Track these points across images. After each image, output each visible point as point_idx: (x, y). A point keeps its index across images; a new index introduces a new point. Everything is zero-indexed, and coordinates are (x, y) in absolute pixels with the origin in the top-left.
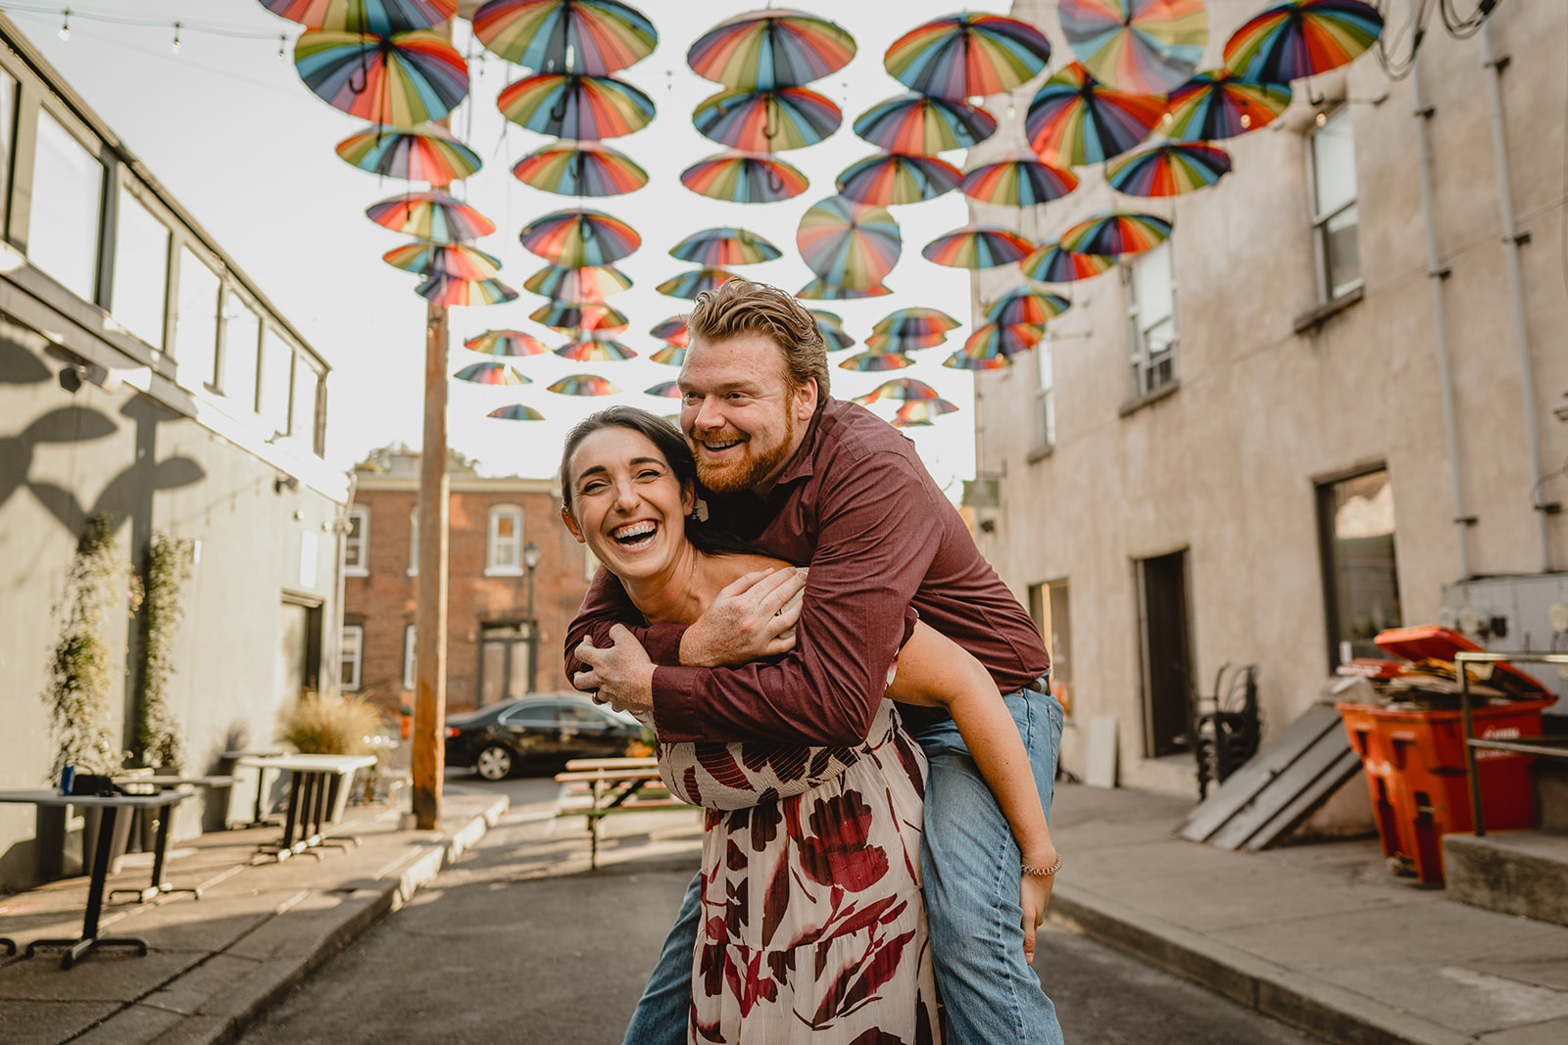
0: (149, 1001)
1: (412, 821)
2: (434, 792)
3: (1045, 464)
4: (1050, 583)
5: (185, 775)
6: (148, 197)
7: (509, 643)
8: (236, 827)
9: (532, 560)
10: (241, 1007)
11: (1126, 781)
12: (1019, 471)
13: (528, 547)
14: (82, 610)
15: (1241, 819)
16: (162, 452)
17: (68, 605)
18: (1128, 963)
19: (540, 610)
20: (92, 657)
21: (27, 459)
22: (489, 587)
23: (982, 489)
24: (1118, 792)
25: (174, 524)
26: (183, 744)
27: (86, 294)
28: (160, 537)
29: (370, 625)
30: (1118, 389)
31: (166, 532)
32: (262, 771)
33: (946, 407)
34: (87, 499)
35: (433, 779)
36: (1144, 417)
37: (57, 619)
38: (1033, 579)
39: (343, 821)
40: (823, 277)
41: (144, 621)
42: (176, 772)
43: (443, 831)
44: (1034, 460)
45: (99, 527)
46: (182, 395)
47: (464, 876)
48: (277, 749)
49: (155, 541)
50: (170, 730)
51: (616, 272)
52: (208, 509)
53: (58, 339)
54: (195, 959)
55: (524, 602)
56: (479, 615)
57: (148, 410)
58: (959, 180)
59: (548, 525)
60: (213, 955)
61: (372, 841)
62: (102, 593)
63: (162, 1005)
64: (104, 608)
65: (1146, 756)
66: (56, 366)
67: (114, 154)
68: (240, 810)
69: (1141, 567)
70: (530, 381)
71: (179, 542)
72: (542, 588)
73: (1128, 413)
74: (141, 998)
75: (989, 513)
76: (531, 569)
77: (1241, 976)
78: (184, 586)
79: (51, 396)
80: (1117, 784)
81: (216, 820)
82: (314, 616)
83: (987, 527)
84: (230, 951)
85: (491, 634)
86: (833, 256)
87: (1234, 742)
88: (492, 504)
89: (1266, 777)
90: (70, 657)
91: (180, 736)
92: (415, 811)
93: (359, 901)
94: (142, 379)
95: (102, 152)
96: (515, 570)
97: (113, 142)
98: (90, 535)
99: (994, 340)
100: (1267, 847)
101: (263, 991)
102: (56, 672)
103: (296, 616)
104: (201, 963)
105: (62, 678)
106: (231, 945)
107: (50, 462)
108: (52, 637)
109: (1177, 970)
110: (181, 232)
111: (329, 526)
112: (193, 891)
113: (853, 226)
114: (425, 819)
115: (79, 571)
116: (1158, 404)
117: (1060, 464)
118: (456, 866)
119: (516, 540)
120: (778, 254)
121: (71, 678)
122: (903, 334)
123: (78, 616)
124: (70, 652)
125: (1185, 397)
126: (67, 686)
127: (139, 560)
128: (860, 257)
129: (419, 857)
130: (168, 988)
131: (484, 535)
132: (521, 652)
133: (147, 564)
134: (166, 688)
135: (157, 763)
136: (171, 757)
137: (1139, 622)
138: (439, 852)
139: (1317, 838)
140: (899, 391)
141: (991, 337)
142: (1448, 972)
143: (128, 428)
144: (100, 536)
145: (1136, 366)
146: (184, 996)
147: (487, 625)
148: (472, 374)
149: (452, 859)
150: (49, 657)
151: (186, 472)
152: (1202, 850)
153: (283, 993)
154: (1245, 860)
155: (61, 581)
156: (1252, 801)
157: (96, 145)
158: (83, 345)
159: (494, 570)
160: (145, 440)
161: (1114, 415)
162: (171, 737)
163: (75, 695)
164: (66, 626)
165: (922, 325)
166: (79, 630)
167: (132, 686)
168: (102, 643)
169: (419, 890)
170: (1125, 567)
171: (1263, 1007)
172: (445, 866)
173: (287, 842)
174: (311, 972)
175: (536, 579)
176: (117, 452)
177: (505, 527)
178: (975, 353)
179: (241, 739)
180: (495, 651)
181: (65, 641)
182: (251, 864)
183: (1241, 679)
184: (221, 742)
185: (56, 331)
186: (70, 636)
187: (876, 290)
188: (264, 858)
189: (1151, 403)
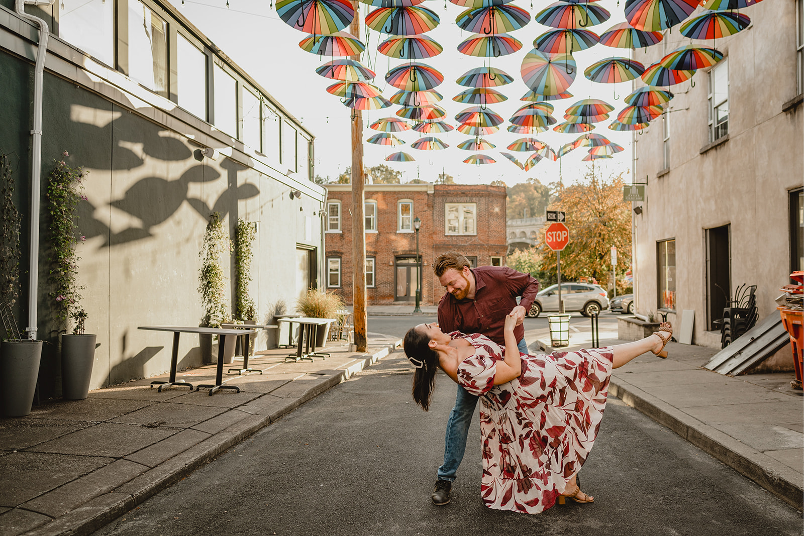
0: (239, 408)
1: (355, 347)
2: (365, 335)
3: (665, 177)
4: (668, 240)
5: (257, 324)
6: (226, 67)
7: (409, 266)
8: (281, 347)
9: (417, 227)
10: (272, 413)
11: (697, 342)
12: (654, 181)
13: (416, 220)
14: (211, 254)
15: (733, 360)
16: (240, 182)
17: (205, 252)
18: (644, 419)
19: (423, 250)
20: (216, 274)
21: (186, 189)
22: (399, 238)
23: (634, 191)
24: (692, 346)
25: (247, 214)
26: (256, 311)
27: (203, 117)
28: (241, 222)
29: (344, 257)
30: (702, 139)
31: (243, 219)
32: (291, 324)
33: (616, 148)
34: (211, 204)
35: (363, 329)
36: (713, 153)
37: (202, 258)
38: (659, 239)
39: (326, 346)
40: (535, 90)
41: (237, 258)
42: (254, 323)
43: (369, 353)
44: (661, 176)
45: (215, 218)
46: (246, 157)
47: (375, 371)
48: (297, 314)
49: (239, 223)
50: (251, 305)
51: (435, 92)
52: (262, 207)
53: (192, 137)
54: (257, 395)
55: (414, 246)
56: (394, 253)
57: (233, 165)
58: (598, 39)
59: (426, 208)
60: (265, 394)
61: (337, 355)
62: (218, 247)
63: (244, 410)
64: (220, 253)
65: (707, 330)
66: (193, 149)
67: (210, 50)
68: (283, 340)
69: (708, 232)
70: (405, 143)
71: (249, 224)
72: (423, 239)
73: (704, 153)
74: (236, 407)
75: (639, 204)
76: (417, 230)
77: (684, 425)
78: (252, 242)
79: (192, 162)
80: (693, 343)
81: (273, 344)
82: (312, 253)
83: (638, 211)
84: (271, 394)
85: (399, 262)
86: (539, 79)
87: (741, 324)
88: (398, 199)
89: (749, 341)
90: (208, 273)
91: (254, 308)
92: (355, 343)
93: (326, 377)
94: (228, 151)
95: (204, 50)
96: (411, 231)
97: (210, 44)
98: (212, 220)
99: (635, 114)
100: (740, 374)
101: (282, 408)
102: (203, 280)
103: (304, 253)
104: (259, 397)
105: (205, 282)
106: (271, 392)
107: (195, 190)
108: (200, 265)
109: (663, 423)
110: (242, 82)
111: (317, 213)
112: (260, 371)
113: (549, 63)
114: (360, 347)
115: (208, 238)
116: (718, 147)
117: (673, 178)
118: (372, 368)
119: (411, 216)
120: (512, 80)
121: (209, 282)
122: (583, 114)
123: (210, 256)
124: (207, 271)
125: (731, 144)
126: (207, 286)
127: (233, 231)
128: (554, 79)
129: (355, 362)
130: (246, 405)
131: (396, 214)
132: (414, 270)
133: (237, 233)
134: (248, 287)
135: (246, 319)
136: (252, 317)
137: (706, 261)
138: (364, 361)
139: (768, 371)
140: (590, 142)
141: (633, 113)
142: (775, 428)
143: (224, 173)
144: (216, 222)
145: (711, 125)
146: (252, 408)
147: (398, 258)
148: (376, 140)
149: (371, 364)
150: (199, 274)
151: (251, 191)
152: (713, 374)
153: (289, 410)
154: (729, 379)
155: (202, 241)
156: (740, 352)
157: (202, 46)
158: (203, 140)
159: (400, 231)
160: (232, 179)
161: (698, 153)
162: (251, 307)
163: (211, 290)
164: (205, 261)
165: (593, 108)
166: (211, 262)
167: (234, 286)
168: (220, 268)
169: (352, 376)
170: (701, 233)
171: (689, 438)
172: (367, 367)
173: (299, 354)
174: (302, 404)
175: (420, 236)
176: (221, 184)
177: (406, 209)
178: (625, 121)
179: (283, 309)
180: (402, 270)
181: (205, 267)
182: (285, 362)
183: (748, 292)
184: (273, 310)
185: (191, 134)
186: (207, 264)
187: (563, 95)
188: (291, 360)
189: (715, 147)
